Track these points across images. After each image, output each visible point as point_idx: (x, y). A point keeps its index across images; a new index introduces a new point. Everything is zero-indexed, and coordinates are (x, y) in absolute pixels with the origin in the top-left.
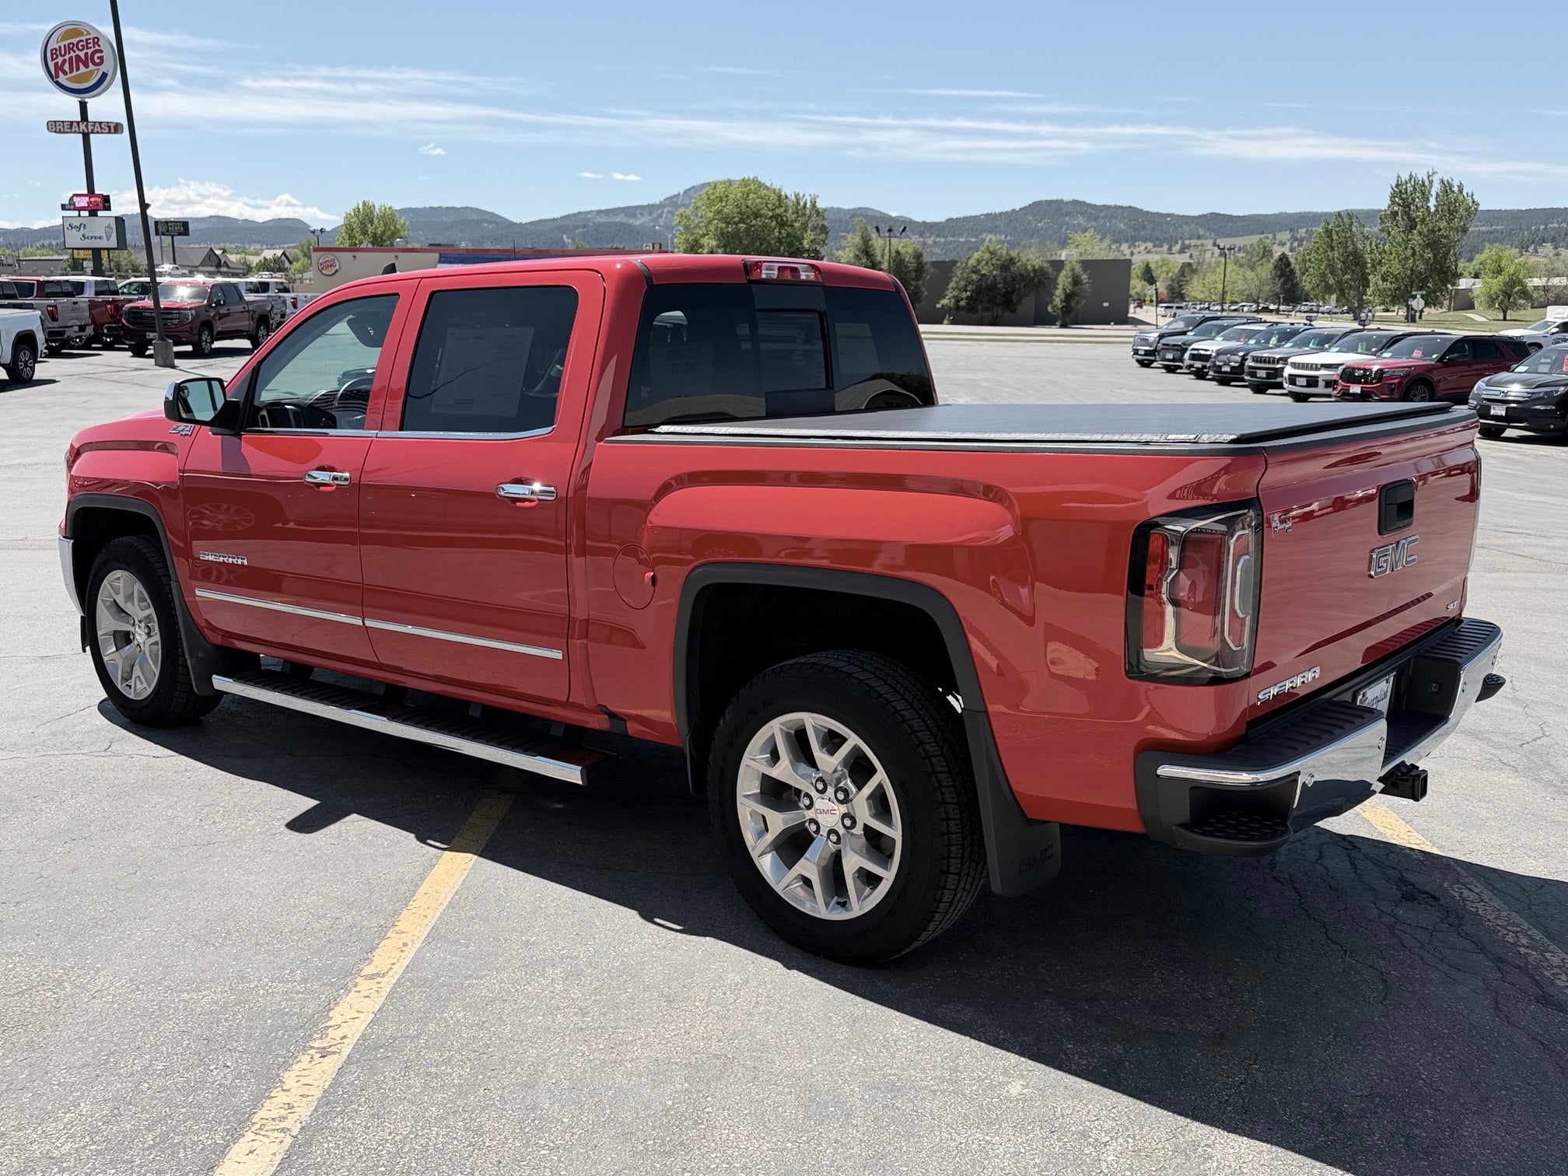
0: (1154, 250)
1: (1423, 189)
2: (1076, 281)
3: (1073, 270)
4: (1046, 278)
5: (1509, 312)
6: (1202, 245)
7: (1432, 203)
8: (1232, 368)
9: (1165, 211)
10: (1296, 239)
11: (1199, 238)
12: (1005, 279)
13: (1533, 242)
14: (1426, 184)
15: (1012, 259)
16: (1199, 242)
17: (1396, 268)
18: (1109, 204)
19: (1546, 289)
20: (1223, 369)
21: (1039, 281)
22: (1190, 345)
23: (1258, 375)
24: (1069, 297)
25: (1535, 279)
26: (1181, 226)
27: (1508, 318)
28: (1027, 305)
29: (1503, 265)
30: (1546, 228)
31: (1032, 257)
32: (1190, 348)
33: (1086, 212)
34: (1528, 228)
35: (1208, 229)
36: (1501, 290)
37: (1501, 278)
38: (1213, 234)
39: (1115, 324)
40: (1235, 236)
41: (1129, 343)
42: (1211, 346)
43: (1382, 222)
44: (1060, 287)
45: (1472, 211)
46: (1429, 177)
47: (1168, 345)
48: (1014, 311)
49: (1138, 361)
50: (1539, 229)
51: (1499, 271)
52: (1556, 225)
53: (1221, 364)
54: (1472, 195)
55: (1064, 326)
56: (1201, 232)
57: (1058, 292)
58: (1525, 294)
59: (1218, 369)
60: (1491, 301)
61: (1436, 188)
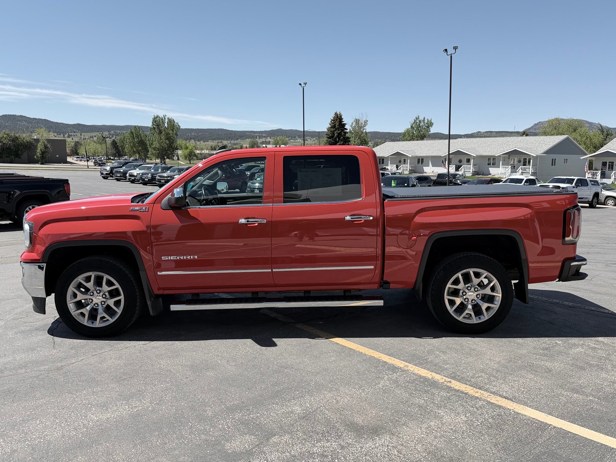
0: (57, 136)
1: (163, 121)
2: (46, 147)
3: (44, 143)
4: (33, 145)
5: (191, 161)
6: (76, 135)
7: (166, 125)
8: (148, 179)
9: (59, 122)
10: (111, 135)
11: (75, 132)
12: (14, 145)
13: (188, 139)
14: (163, 119)
15: (16, 137)
16: (75, 134)
17: (158, 146)
18: (36, 118)
19: (201, 154)
20: (145, 180)
21: (30, 146)
22: (128, 171)
23: (162, 182)
24: (43, 153)
25: (198, 151)
26: (67, 128)
27: (191, 163)
28: (25, 156)
29: (187, 146)
30: (191, 135)
31: (25, 136)
32: (128, 172)
33: (27, 120)
34: (186, 135)
35: (77, 129)
36: (188, 154)
37: (188, 150)
38: (79, 131)
39: (63, 163)
40: (88, 132)
41: (98, 171)
42: (135, 172)
43: (151, 131)
44: (39, 149)
45: (179, 128)
46: (164, 116)
47: (117, 171)
48: (20, 158)
49: (103, 177)
50: (189, 135)
51: (187, 148)
52: (194, 134)
53: (144, 178)
54: (178, 123)
55: (42, 164)
56: (75, 131)
57: (38, 151)
58: (195, 155)
59: (143, 180)
60: (186, 158)
61: (166, 120)
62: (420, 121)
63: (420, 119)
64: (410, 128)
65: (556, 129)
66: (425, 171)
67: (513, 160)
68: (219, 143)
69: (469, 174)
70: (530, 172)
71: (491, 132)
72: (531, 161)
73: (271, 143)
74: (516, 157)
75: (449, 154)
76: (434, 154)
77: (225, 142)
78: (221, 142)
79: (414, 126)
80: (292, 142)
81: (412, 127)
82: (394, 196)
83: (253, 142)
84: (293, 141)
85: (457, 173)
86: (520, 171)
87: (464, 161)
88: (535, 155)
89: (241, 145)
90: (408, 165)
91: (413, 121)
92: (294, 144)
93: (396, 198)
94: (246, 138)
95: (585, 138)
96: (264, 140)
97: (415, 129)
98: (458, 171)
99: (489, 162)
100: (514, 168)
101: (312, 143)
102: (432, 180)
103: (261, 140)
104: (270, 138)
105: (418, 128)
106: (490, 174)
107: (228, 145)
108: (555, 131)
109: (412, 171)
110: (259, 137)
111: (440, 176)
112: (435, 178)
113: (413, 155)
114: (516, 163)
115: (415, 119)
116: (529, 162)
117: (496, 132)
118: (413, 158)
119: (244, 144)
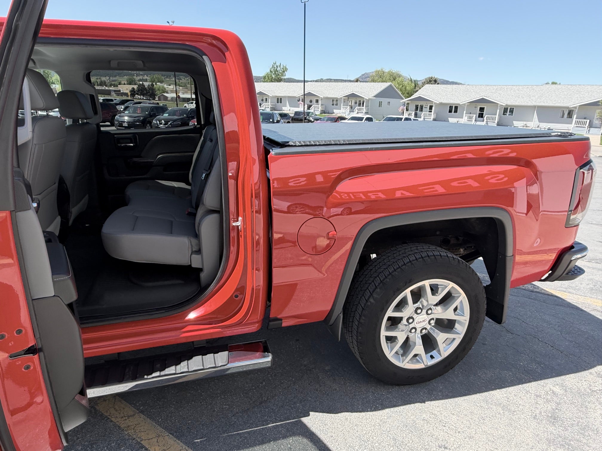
62: (277, 67)
63: (277, 64)
64: (269, 71)
65: (381, 77)
66: (283, 109)
67: (351, 101)
68: (97, 79)
69: (318, 113)
70: (364, 112)
71: (330, 79)
72: (365, 103)
73: (148, 81)
74: (353, 99)
75: (304, 95)
76: (290, 95)
77: (103, 79)
78: (100, 78)
79: (272, 70)
80: (168, 81)
81: (271, 71)
82: (288, 142)
83: (130, 79)
84: (168, 79)
85: (309, 111)
86: (357, 111)
87: (314, 101)
88: (367, 98)
89: (120, 81)
90: (270, 103)
91: (272, 66)
92: (169, 82)
93: (292, 146)
94: (124, 76)
95: (401, 86)
96: (141, 78)
97: (273, 72)
98: (310, 109)
99: (333, 103)
100: (352, 109)
101: (186, 82)
102: (290, 117)
103: (139, 78)
104: (147, 76)
105: (275, 72)
106: (334, 113)
107: (107, 82)
108: (380, 79)
109: (273, 109)
110: (137, 75)
111: (296, 113)
112: (292, 115)
113: (273, 95)
114: (353, 104)
115: (273, 64)
116: (363, 104)
117: (334, 80)
118: (273, 97)
119: (123, 81)
